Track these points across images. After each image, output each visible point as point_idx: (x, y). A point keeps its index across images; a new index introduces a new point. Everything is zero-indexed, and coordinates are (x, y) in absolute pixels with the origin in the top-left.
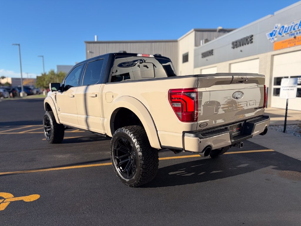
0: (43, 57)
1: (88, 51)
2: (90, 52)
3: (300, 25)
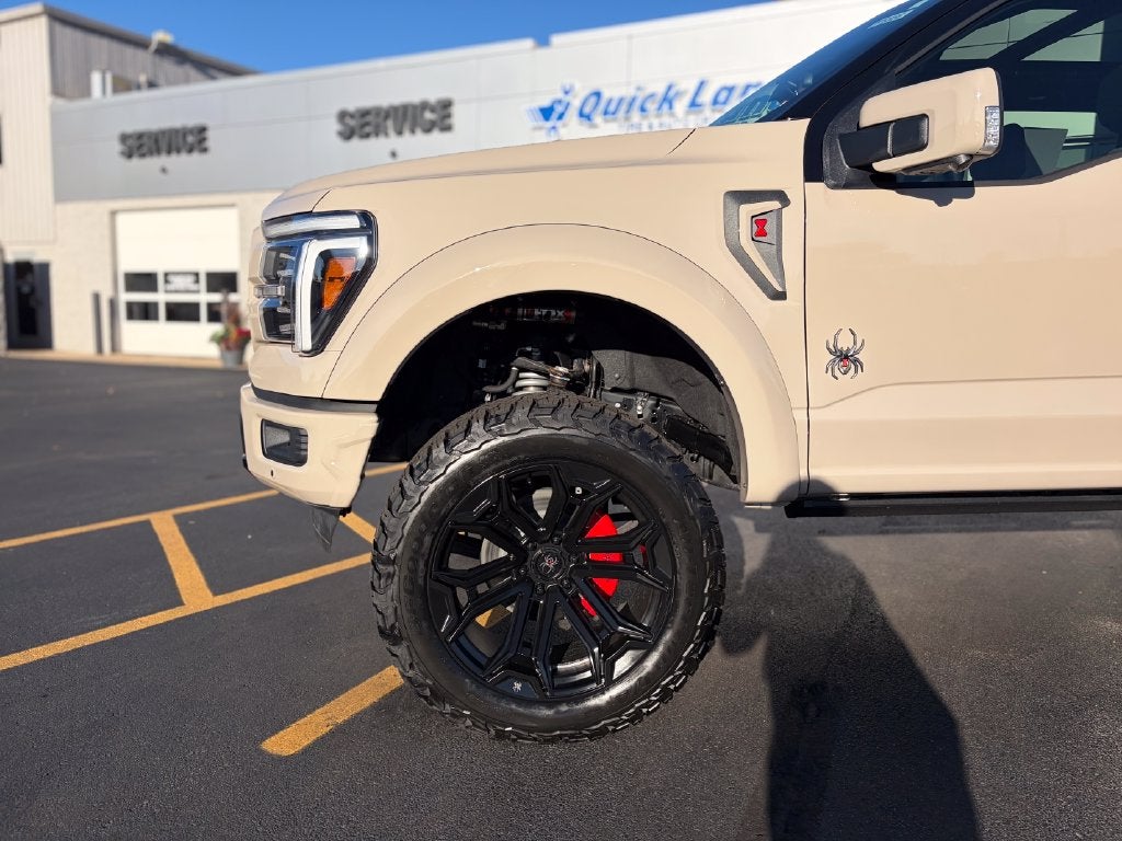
3: (668, 100)
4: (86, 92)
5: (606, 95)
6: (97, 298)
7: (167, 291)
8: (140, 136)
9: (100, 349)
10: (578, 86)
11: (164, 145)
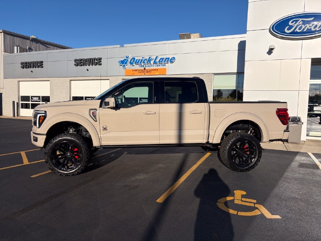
3: (149, 60)
4: (13, 52)
5: (136, 58)
6: (14, 102)
7: (32, 101)
8: (26, 63)
9: (14, 116)
10: (129, 56)
11: (32, 65)
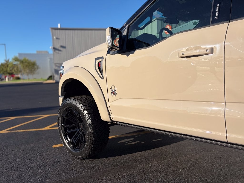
0: (5, 45)
1: (55, 37)
2: (56, 38)
